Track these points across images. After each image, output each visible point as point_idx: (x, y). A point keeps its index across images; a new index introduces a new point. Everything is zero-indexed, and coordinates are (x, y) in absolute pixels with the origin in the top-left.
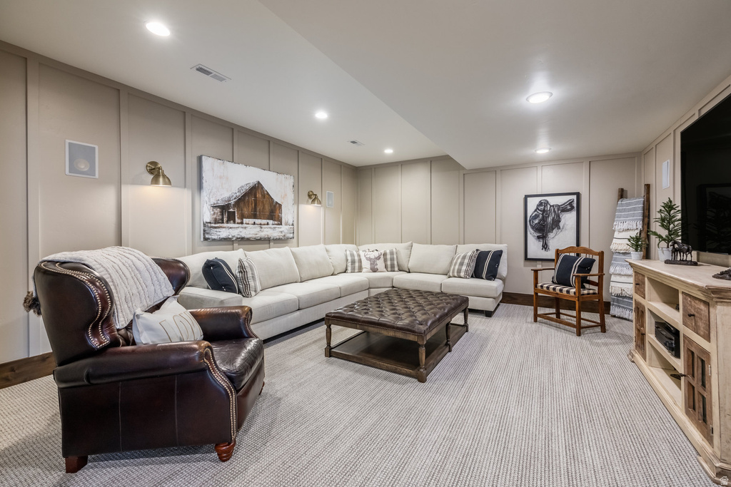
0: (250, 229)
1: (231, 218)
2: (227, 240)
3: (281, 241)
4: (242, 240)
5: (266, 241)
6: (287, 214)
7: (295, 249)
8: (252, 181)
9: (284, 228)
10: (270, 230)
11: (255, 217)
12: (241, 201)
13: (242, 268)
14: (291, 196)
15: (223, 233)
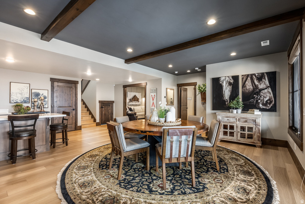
0: (134, 103)
1: (131, 101)
2: (131, 105)
3: (139, 105)
4: (133, 105)
5: (136, 105)
6: (140, 100)
7: (141, 107)
8: (134, 95)
9: (139, 103)
10: (137, 103)
11: (135, 101)
12: (133, 98)
13: (134, 109)
14: (141, 97)
15: (130, 104)
